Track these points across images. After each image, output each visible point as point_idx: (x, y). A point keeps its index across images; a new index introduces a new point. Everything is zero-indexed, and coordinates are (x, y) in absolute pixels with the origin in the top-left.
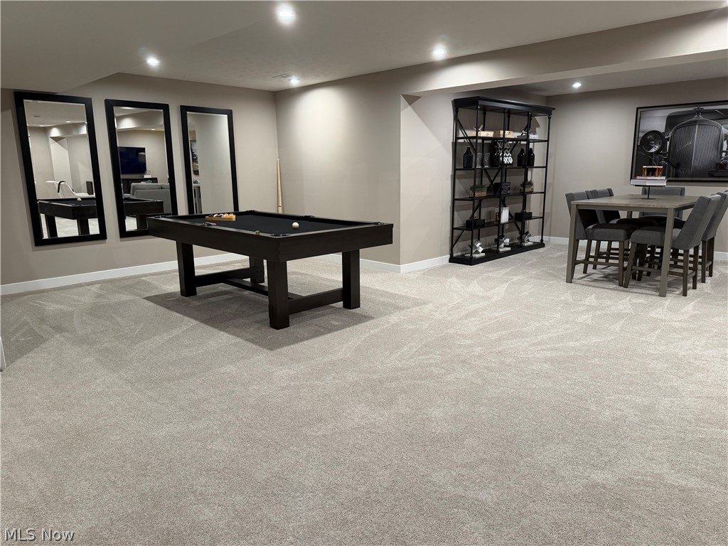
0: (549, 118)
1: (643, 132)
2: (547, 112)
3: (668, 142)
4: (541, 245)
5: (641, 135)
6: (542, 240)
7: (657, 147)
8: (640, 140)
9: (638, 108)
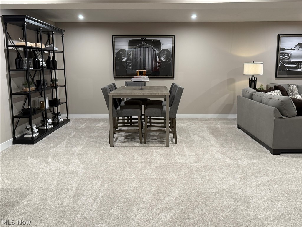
0: (62, 37)
1: (117, 49)
2: (61, 33)
3: (131, 56)
4: (67, 120)
5: (116, 51)
6: (67, 117)
7: (126, 59)
8: (116, 54)
9: (113, 36)
